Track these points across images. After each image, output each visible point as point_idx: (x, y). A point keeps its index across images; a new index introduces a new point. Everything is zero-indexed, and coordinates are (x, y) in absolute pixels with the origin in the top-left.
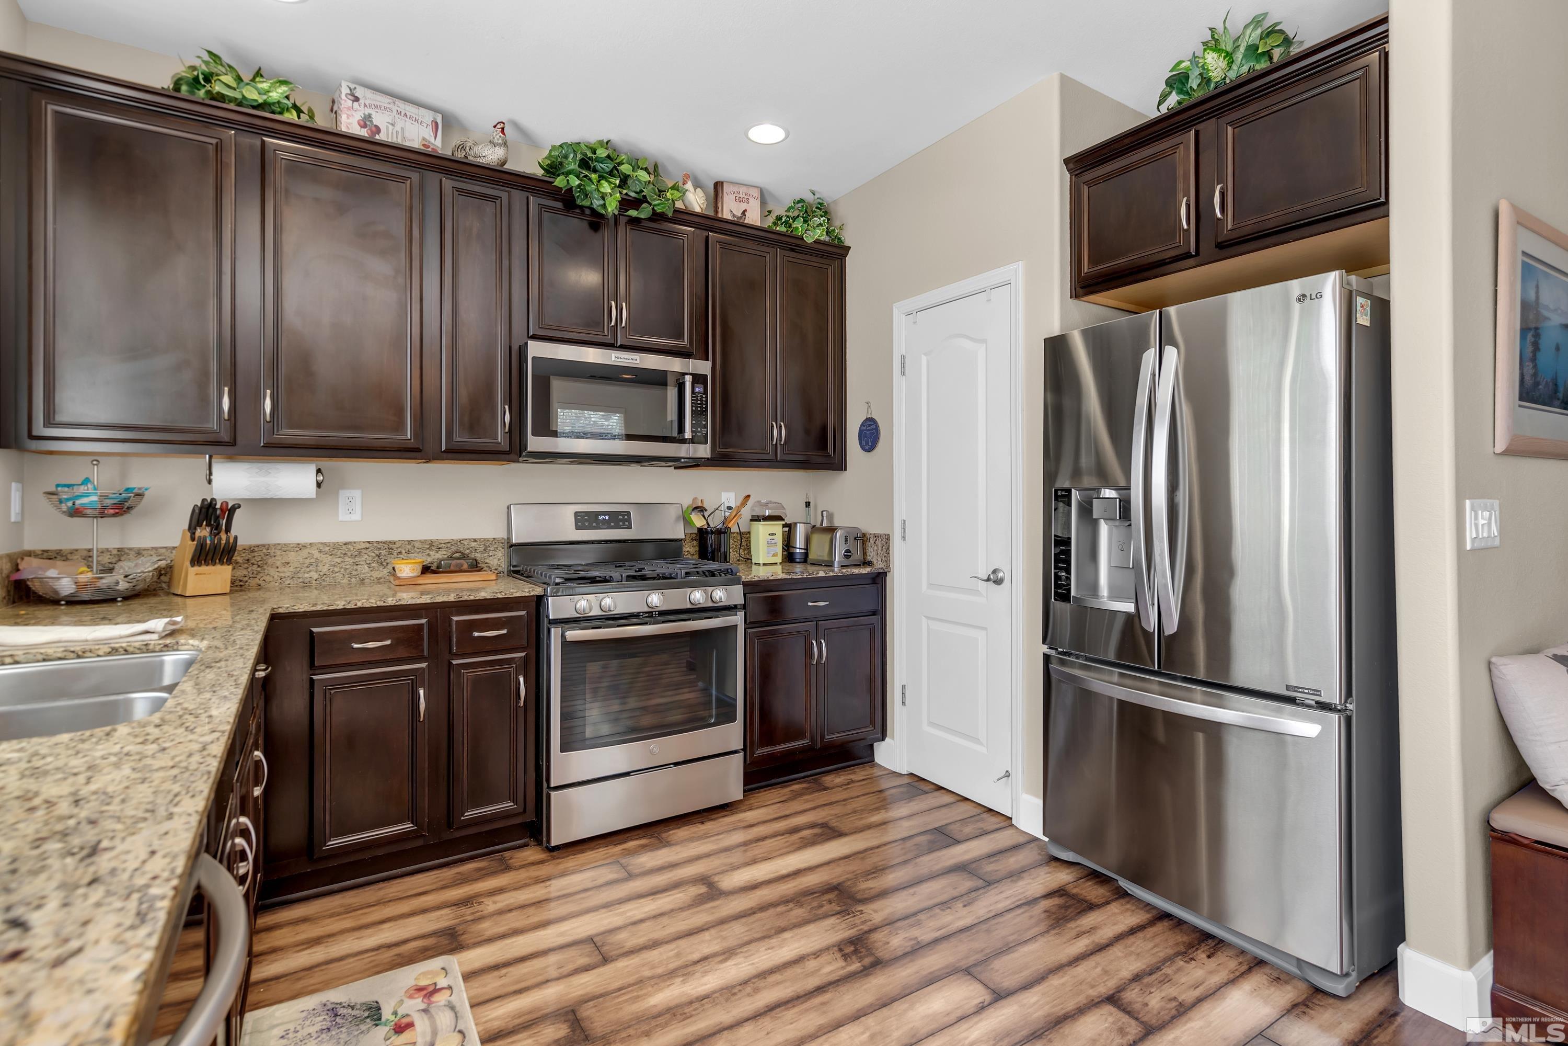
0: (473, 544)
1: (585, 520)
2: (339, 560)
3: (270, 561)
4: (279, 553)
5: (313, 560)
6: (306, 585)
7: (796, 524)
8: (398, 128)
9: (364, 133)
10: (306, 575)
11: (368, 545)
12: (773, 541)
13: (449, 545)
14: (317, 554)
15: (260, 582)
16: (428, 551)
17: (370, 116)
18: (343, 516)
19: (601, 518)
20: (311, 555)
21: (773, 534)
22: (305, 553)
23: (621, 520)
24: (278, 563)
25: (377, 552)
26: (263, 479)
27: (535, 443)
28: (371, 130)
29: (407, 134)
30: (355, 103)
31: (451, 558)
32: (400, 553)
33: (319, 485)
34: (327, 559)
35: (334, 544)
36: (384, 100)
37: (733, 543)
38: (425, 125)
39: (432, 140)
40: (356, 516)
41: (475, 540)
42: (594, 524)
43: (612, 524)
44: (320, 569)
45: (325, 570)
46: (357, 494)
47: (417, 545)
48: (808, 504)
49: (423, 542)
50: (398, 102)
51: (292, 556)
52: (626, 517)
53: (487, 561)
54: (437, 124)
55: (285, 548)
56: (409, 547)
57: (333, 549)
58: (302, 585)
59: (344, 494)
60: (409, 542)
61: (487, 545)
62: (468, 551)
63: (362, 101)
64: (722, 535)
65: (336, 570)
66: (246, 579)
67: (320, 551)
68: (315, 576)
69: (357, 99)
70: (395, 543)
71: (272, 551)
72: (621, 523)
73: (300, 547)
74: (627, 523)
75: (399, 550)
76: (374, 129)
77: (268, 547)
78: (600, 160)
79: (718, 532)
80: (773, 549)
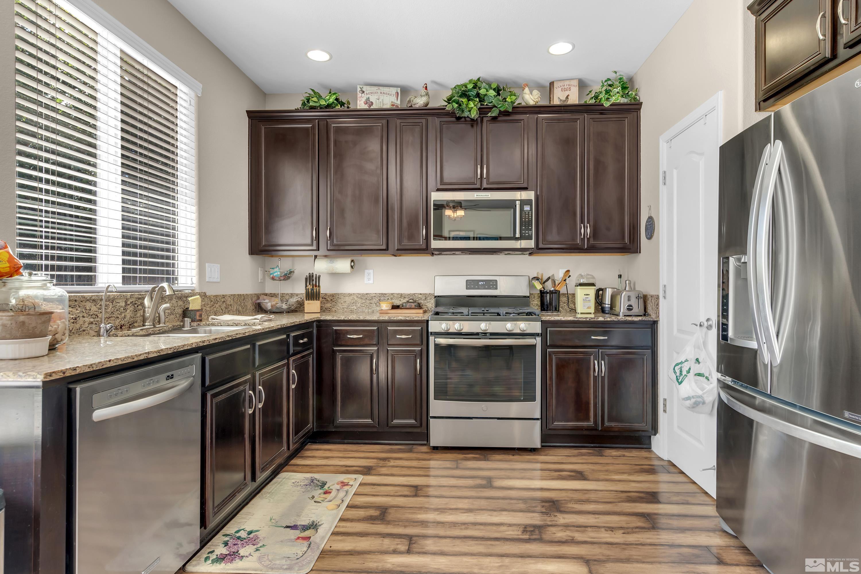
0: (420, 296)
1: (471, 284)
2: (364, 301)
3: (339, 300)
4: (342, 297)
5: (354, 301)
6: (352, 312)
7: (606, 289)
8: (380, 100)
9: (366, 107)
10: (352, 307)
11: (375, 295)
12: (587, 299)
13: (409, 296)
14: (356, 298)
16: (400, 299)
17: (369, 98)
18: (366, 281)
19: (480, 283)
20: (354, 299)
21: (587, 295)
22: (351, 297)
23: (492, 285)
24: (342, 302)
25: (379, 298)
26: (331, 265)
27: (435, 244)
28: (369, 105)
29: (384, 102)
30: (363, 94)
31: (408, 302)
32: (388, 299)
33: (352, 267)
34: (360, 301)
35: (362, 294)
36: (374, 89)
37: (563, 299)
38: (392, 95)
39: (396, 101)
40: (371, 282)
41: (421, 294)
42: (477, 287)
43: (486, 287)
44: (357, 305)
46: (371, 271)
47: (395, 295)
48: (620, 276)
49: (398, 294)
50: (381, 88)
51: (347, 299)
52: (494, 283)
53: (426, 304)
54: (398, 93)
55: (344, 295)
56: (392, 296)
57: (362, 296)
58: (350, 311)
59: (366, 272)
60: (392, 294)
61: (426, 296)
62: (417, 299)
63: (365, 92)
64: (554, 294)
65: (363, 305)
67: (357, 297)
68: (356, 308)
69: (363, 92)
70: (386, 294)
71: (340, 296)
72: (491, 286)
73: (350, 295)
74: (495, 286)
75: (388, 298)
76: (370, 103)
77: (338, 294)
78: (470, 90)
79: (551, 292)
80: (588, 304)
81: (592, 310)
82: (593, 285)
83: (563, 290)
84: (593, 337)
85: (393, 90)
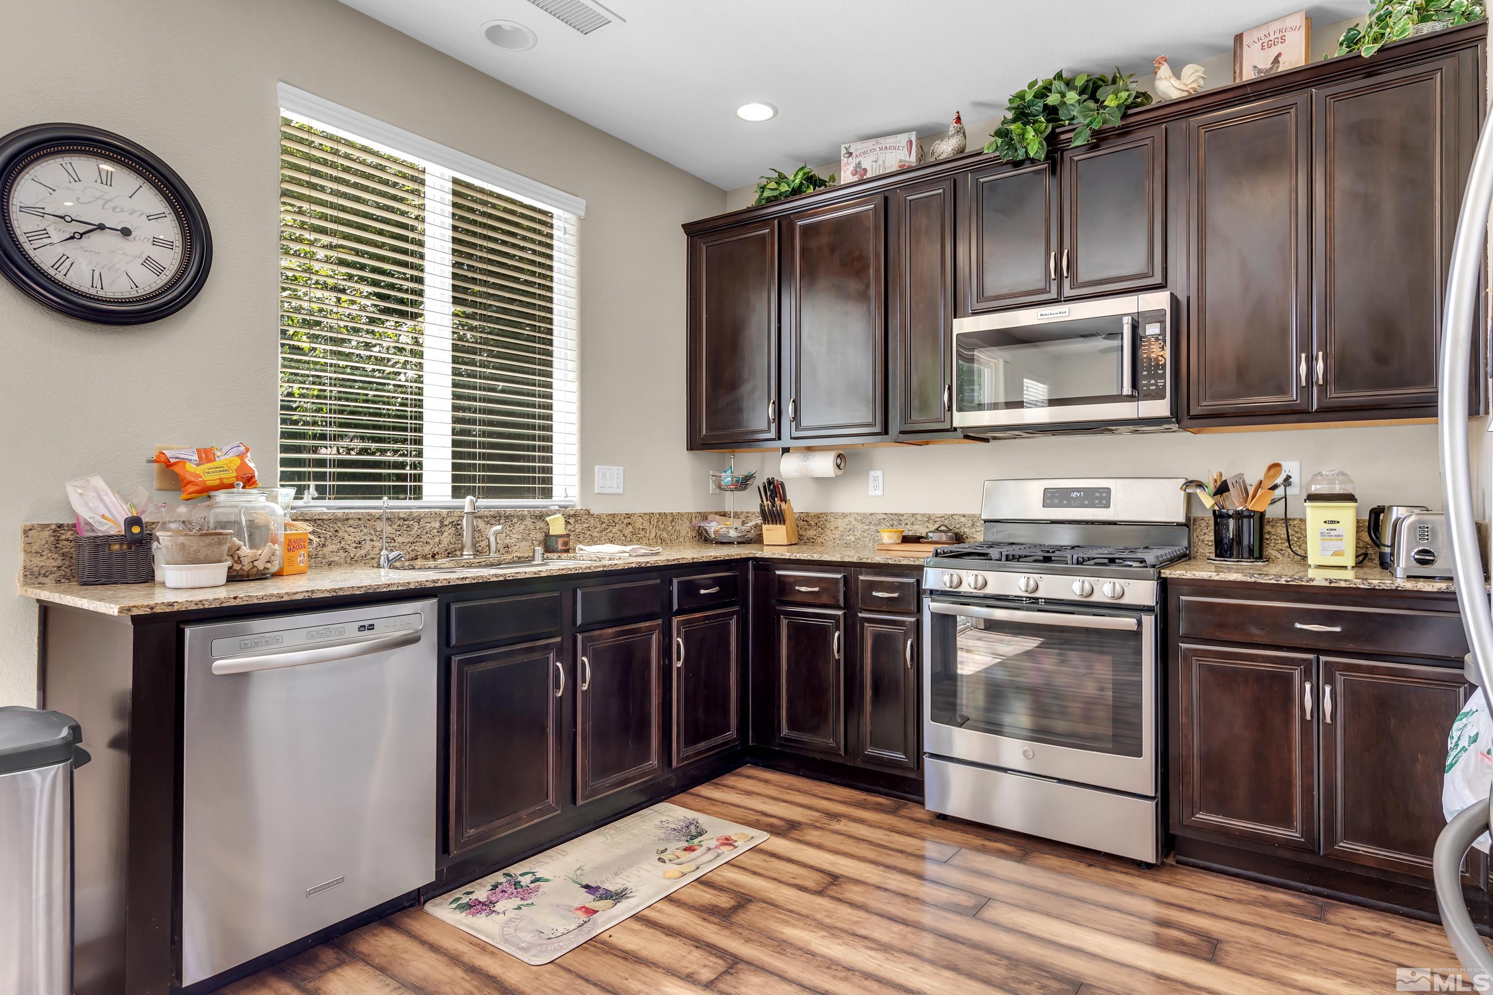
0: (963, 519)
1: (1052, 497)
2: (867, 527)
3: (828, 525)
4: (832, 519)
5: (851, 527)
6: (847, 545)
8: (880, 162)
9: (855, 179)
10: (848, 538)
11: (885, 516)
12: (1333, 533)
13: (943, 519)
14: (854, 522)
15: (823, 541)
16: (927, 524)
17: (859, 163)
18: (872, 492)
19: (1074, 495)
20: (850, 523)
21: (1332, 522)
22: (846, 520)
23: (1097, 498)
24: (832, 528)
25: (891, 523)
26: (805, 463)
27: (960, 419)
28: (860, 174)
29: (888, 163)
30: (850, 158)
31: (937, 530)
32: (907, 524)
33: (838, 466)
34: (859, 526)
35: (864, 514)
36: (869, 144)
37: (1282, 532)
38: (901, 148)
39: (907, 159)
40: (879, 492)
41: (964, 516)
42: (1065, 502)
43: (1086, 502)
44: (855, 533)
45: (858, 534)
46: (879, 473)
47: (919, 518)
49: (923, 515)
50: (881, 140)
51: (840, 523)
52: (1104, 495)
53: (974, 536)
54: (911, 142)
55: (836, 516)
56: (913, 519)
57: (864, 518)
58: (845, 545)
59: (872, 473)
60: (913, 515)
62: (958, 526)
63: (854, 155)
64: (1245, 521)
65: (865, 535)
66: (815, 538)
67: (856, 519)
68: (853, 540)
69: (851, 154)
70: (903, 515)
71: (829, 518)
72: (1097, 502)
73: (844, 516)
74: (1104, 502)
75: (906, 521)
76: (862, 172)
77: (826, 514)
78: (1031, 104)
79: (1239, 516)
80: (1335, 545)
81: (1349, 559)
82: (1350, 498)
83: (1274, 512)
84: (1298, 626)
85: (903, 139)
